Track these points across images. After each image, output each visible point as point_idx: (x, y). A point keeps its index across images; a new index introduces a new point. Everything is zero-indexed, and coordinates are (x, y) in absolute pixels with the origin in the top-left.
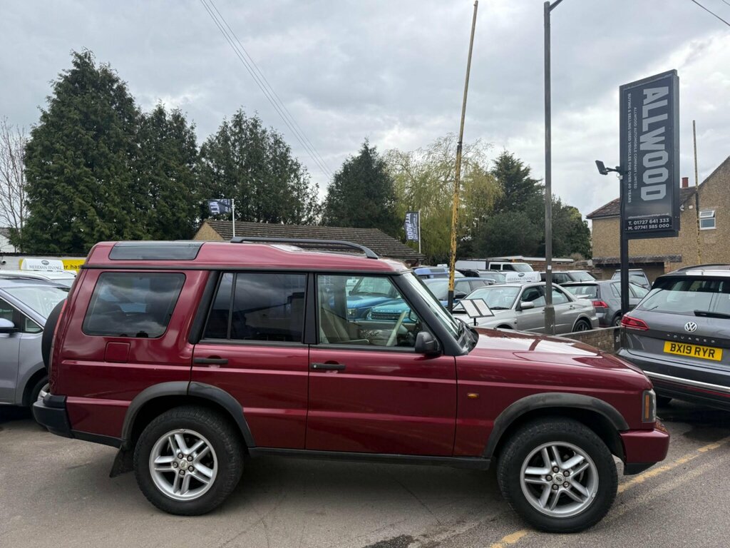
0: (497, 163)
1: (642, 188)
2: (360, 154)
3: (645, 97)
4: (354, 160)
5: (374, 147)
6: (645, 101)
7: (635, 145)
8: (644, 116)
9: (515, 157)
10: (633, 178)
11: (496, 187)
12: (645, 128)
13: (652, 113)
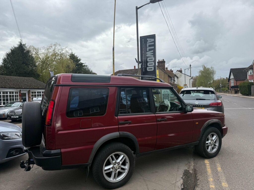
0: (69, 56)
1: (147, 68)
2: (18, 46)
3: (148, 41)
5: (25, 44)
6: (148, 42)
7: (145, 55)
8: (147, 47)
9: (75, 55)
10: (144, 64)
11: (72, 65)
12: (148, 50)
13: (150, 46)
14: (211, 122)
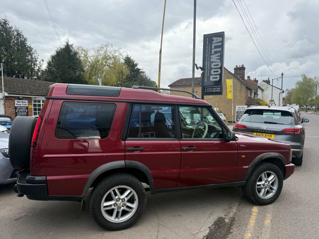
0: (124, 60)
1: (211, 76)
2: (64, 47)
3: (213, 40)
4: (61, 49)
5: (72, 44)
6: (213, 42)
7: (209, 59)
8: (213, 48)
9: (131, 58)
10: (207, 72)
11: (127, 71)
12: (213, 53)
13: (216, 47)
14: (265, 157)
